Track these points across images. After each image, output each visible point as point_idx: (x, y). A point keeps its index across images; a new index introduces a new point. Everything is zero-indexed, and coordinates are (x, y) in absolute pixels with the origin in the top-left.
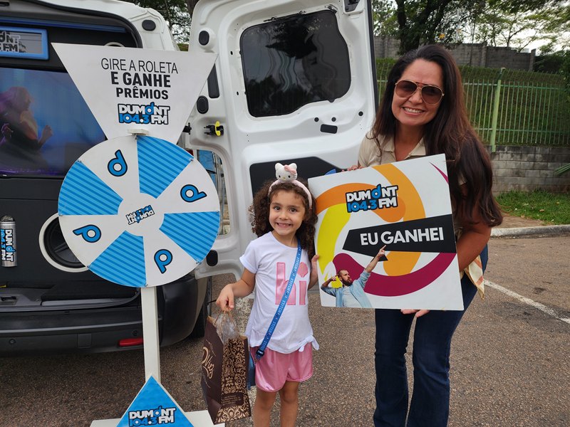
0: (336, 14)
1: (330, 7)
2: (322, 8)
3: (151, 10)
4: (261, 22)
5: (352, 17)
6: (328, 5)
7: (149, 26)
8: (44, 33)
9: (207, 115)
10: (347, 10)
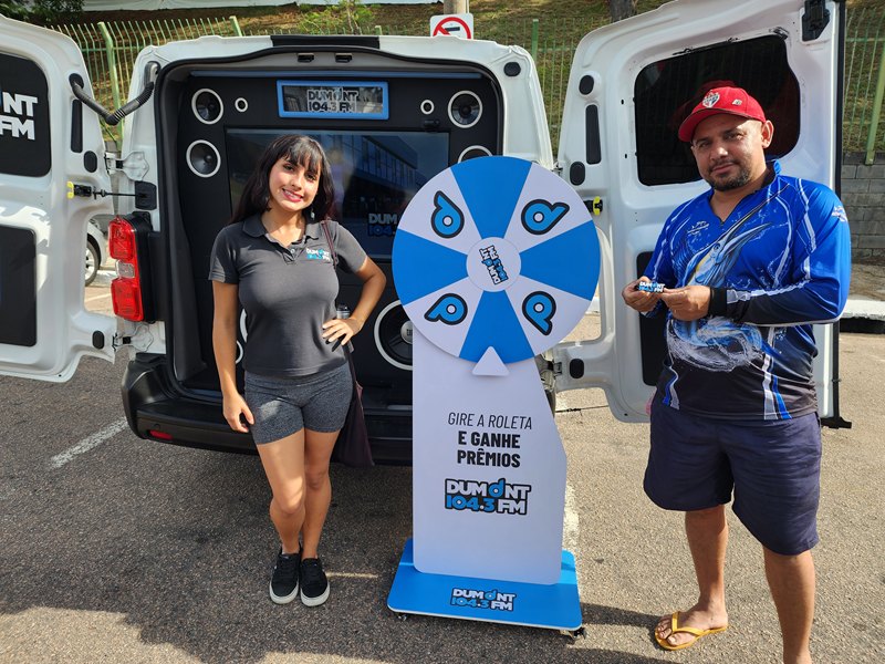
0: (786, 41)
1: (777, 31)
2: (765, 32)
3: (517, 48)
4: (668, 55)
5: (812, 47)
6: (775, 27)
7: (513, 69)
8: (384, 86)
9: (584, 186)
10: (805, 39)
